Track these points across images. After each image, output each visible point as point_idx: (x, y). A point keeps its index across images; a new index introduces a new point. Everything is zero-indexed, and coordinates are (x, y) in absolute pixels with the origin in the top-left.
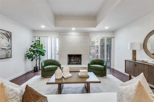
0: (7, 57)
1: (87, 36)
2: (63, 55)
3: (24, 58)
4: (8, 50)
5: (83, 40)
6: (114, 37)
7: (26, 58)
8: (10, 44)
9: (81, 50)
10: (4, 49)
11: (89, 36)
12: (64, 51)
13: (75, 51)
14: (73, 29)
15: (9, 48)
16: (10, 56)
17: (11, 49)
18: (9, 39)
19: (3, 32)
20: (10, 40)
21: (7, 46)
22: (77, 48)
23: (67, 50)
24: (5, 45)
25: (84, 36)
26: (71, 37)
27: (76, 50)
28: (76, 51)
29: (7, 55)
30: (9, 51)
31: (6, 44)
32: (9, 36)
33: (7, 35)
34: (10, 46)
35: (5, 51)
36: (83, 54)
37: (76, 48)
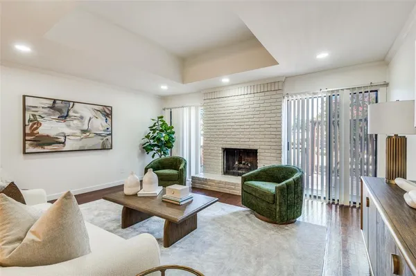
0: (104, 148)
1: (274, 93)
2: (211, 148)
3: (140, 151)
4: (105, 136)
5: (261, 105)
6: (386, 85)
7: (143, 152)
8: (109, 127)
9: (256, 136)
10: (100, 135)
11: (278, 92)
12: (213, 139)
13: (238, 140)
14: (225, 80)
15: (108, 133)
16: (109, 146)
17: (111, 134)
18: (108, 118)
19: (97, 107)
20: (109, 120)
21: (104, 131)
22: (243, 130)
23: (220, 136)
24: (101, 129)
25: (263, 94)
26: (230, 102)
27: (243, 136)
28: (242, 140)
29: (103, 144)
30: (107, 137)
31: (102, 126)
32: (107, 113)
33: (105, 111)
34: (110, 129)
35: (100, 137)
36: (262, 147)
37: (240, 130)
